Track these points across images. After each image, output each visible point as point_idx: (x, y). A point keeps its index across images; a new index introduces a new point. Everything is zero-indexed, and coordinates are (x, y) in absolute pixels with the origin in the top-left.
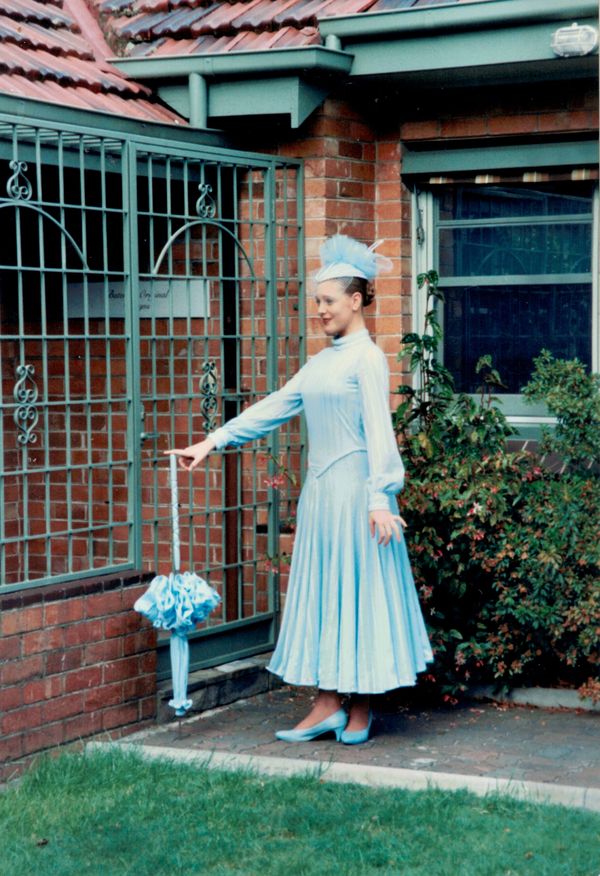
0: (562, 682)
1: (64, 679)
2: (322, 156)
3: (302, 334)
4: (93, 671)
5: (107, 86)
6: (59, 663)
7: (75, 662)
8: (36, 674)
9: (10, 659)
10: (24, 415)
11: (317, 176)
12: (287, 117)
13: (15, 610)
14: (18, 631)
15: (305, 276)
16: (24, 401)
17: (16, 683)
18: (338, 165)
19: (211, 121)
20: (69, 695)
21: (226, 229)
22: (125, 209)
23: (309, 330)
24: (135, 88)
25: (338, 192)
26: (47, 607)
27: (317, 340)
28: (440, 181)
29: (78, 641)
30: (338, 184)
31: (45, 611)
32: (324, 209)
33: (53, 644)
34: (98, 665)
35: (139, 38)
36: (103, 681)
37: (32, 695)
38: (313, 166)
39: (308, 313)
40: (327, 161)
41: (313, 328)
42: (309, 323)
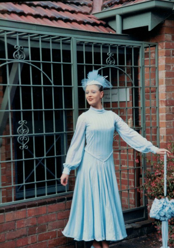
1: (38, 236)
2: (164, 41)
3: (157, 106)
4: (52, 233)
5: (85, 22)
6: (35, 230)
7: (44, 230)
8: (24, 235)
9: (10, 231)
10: (22, 139)
11: (163, 48)
12: (147, 27)
13: (12, 212)
14: (13, 219)
15: (158, 85)
16: (22, 134)
17: (13, 239)
18: (171, 44)
19: (123, 31)
20: (40, 242)
21: (120, 69)
22: (72, 63)
23: (160, 105)
24: (99, 22)
25: (171, 54)
26: (28, 210)
27: (162, 108)
29: (44, 221)
30: (171, 51)
31: (27, 212)
32: (165, 60)
33: (31, 223)
34: (54, 230)
35: (107, 6)
36: (57, 236)
37: (21, 243)
38: (161, 45)
39: (160, 99)
40: (166, 43)
41: (161, 104)
42: (160, 102)
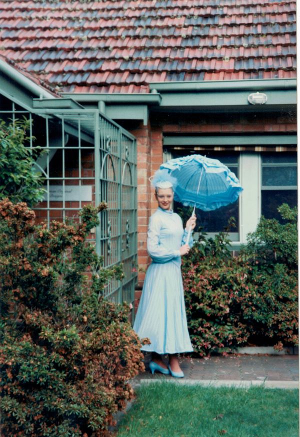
0: (250, 344)
2: (145, 137)
11: (143, 144)
25: (148, 151)
28: (179, 148)
30: (148, 148)
32: (146, 158)
35: (61, 84)
38: (141, 141)
39: (139, 200)
40: (147, 139)
41: (141, 206)
42: (139, 204)
